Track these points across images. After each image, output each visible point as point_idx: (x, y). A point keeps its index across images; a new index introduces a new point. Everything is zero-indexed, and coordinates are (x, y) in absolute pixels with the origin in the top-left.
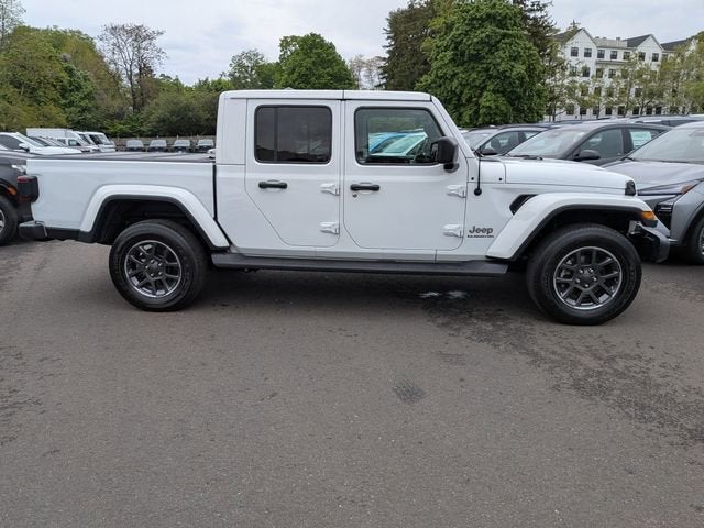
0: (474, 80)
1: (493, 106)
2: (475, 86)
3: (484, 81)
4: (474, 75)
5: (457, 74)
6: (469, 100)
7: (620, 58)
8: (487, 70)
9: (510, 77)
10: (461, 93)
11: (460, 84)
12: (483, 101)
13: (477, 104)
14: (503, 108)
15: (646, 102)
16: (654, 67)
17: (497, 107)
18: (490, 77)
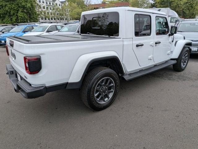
0: (14, 8)
1: (23, 16)
2: (15, 10)
3: (17, 8)
4: (13, 6)
5: (7, 5)
6: (14, 14)
7: (51, 4)
8: (18, 4)
9: (26, 7)
10: (10, 12)
11: (9, 8)
12: (19, 15)
13: (17, 15)
14: (26, 17)
15: (60, 17)
16: (60, 7)
17: (24, 17)
18: (19, 7)
